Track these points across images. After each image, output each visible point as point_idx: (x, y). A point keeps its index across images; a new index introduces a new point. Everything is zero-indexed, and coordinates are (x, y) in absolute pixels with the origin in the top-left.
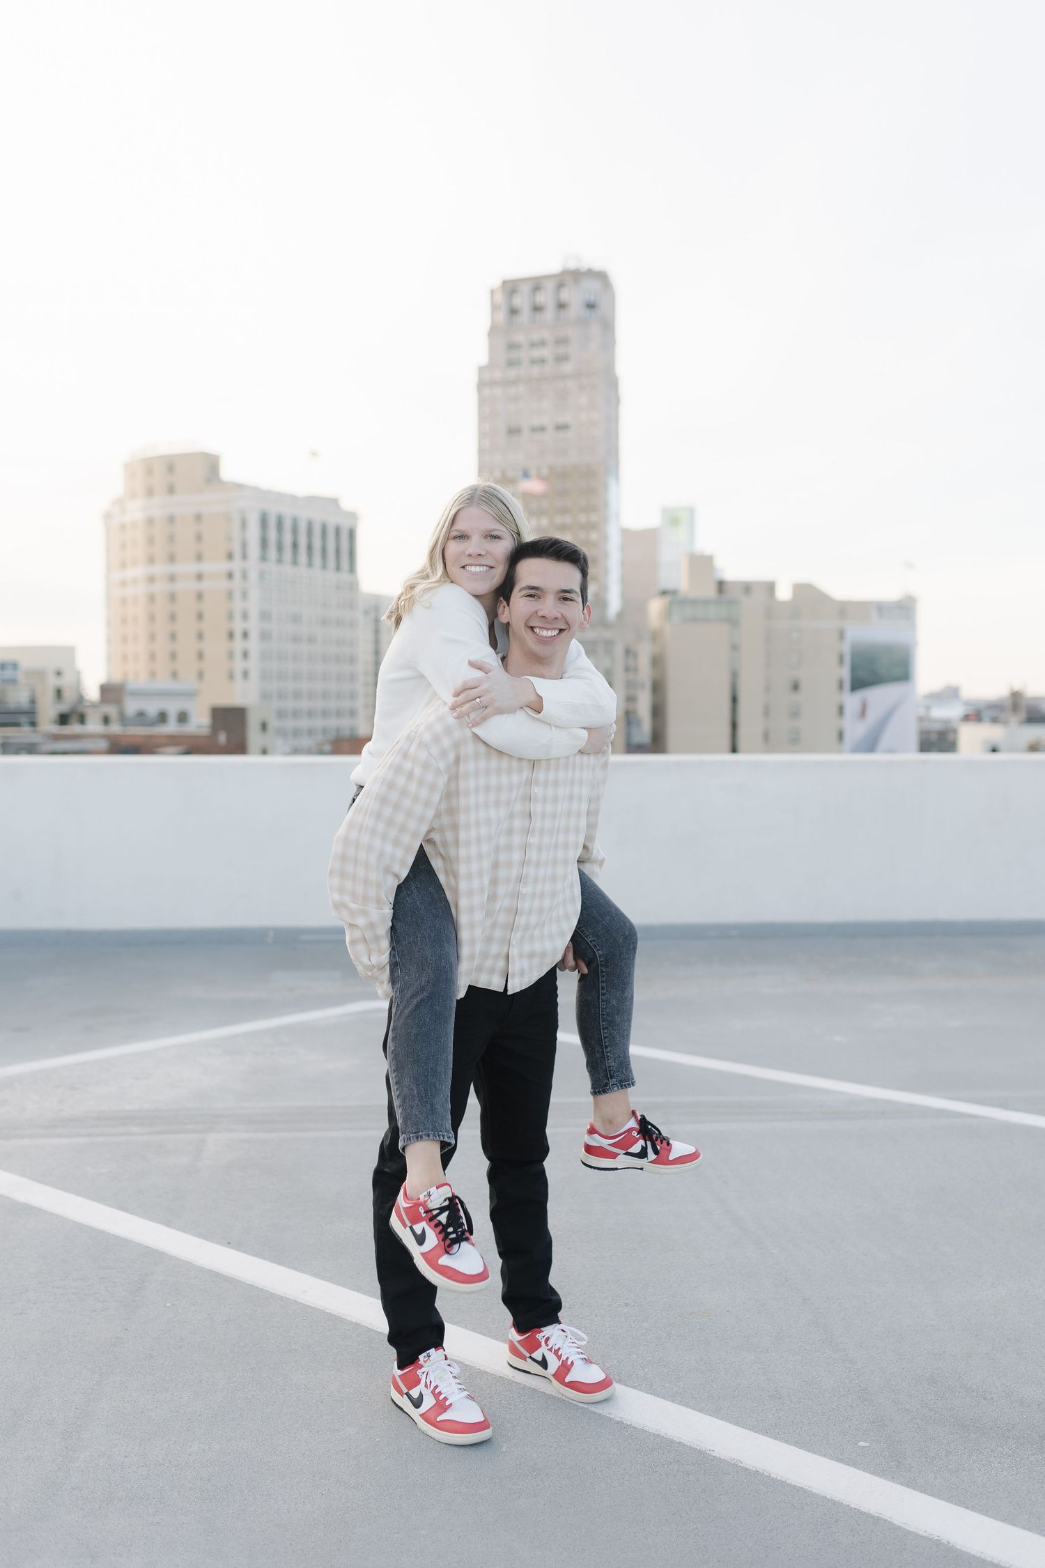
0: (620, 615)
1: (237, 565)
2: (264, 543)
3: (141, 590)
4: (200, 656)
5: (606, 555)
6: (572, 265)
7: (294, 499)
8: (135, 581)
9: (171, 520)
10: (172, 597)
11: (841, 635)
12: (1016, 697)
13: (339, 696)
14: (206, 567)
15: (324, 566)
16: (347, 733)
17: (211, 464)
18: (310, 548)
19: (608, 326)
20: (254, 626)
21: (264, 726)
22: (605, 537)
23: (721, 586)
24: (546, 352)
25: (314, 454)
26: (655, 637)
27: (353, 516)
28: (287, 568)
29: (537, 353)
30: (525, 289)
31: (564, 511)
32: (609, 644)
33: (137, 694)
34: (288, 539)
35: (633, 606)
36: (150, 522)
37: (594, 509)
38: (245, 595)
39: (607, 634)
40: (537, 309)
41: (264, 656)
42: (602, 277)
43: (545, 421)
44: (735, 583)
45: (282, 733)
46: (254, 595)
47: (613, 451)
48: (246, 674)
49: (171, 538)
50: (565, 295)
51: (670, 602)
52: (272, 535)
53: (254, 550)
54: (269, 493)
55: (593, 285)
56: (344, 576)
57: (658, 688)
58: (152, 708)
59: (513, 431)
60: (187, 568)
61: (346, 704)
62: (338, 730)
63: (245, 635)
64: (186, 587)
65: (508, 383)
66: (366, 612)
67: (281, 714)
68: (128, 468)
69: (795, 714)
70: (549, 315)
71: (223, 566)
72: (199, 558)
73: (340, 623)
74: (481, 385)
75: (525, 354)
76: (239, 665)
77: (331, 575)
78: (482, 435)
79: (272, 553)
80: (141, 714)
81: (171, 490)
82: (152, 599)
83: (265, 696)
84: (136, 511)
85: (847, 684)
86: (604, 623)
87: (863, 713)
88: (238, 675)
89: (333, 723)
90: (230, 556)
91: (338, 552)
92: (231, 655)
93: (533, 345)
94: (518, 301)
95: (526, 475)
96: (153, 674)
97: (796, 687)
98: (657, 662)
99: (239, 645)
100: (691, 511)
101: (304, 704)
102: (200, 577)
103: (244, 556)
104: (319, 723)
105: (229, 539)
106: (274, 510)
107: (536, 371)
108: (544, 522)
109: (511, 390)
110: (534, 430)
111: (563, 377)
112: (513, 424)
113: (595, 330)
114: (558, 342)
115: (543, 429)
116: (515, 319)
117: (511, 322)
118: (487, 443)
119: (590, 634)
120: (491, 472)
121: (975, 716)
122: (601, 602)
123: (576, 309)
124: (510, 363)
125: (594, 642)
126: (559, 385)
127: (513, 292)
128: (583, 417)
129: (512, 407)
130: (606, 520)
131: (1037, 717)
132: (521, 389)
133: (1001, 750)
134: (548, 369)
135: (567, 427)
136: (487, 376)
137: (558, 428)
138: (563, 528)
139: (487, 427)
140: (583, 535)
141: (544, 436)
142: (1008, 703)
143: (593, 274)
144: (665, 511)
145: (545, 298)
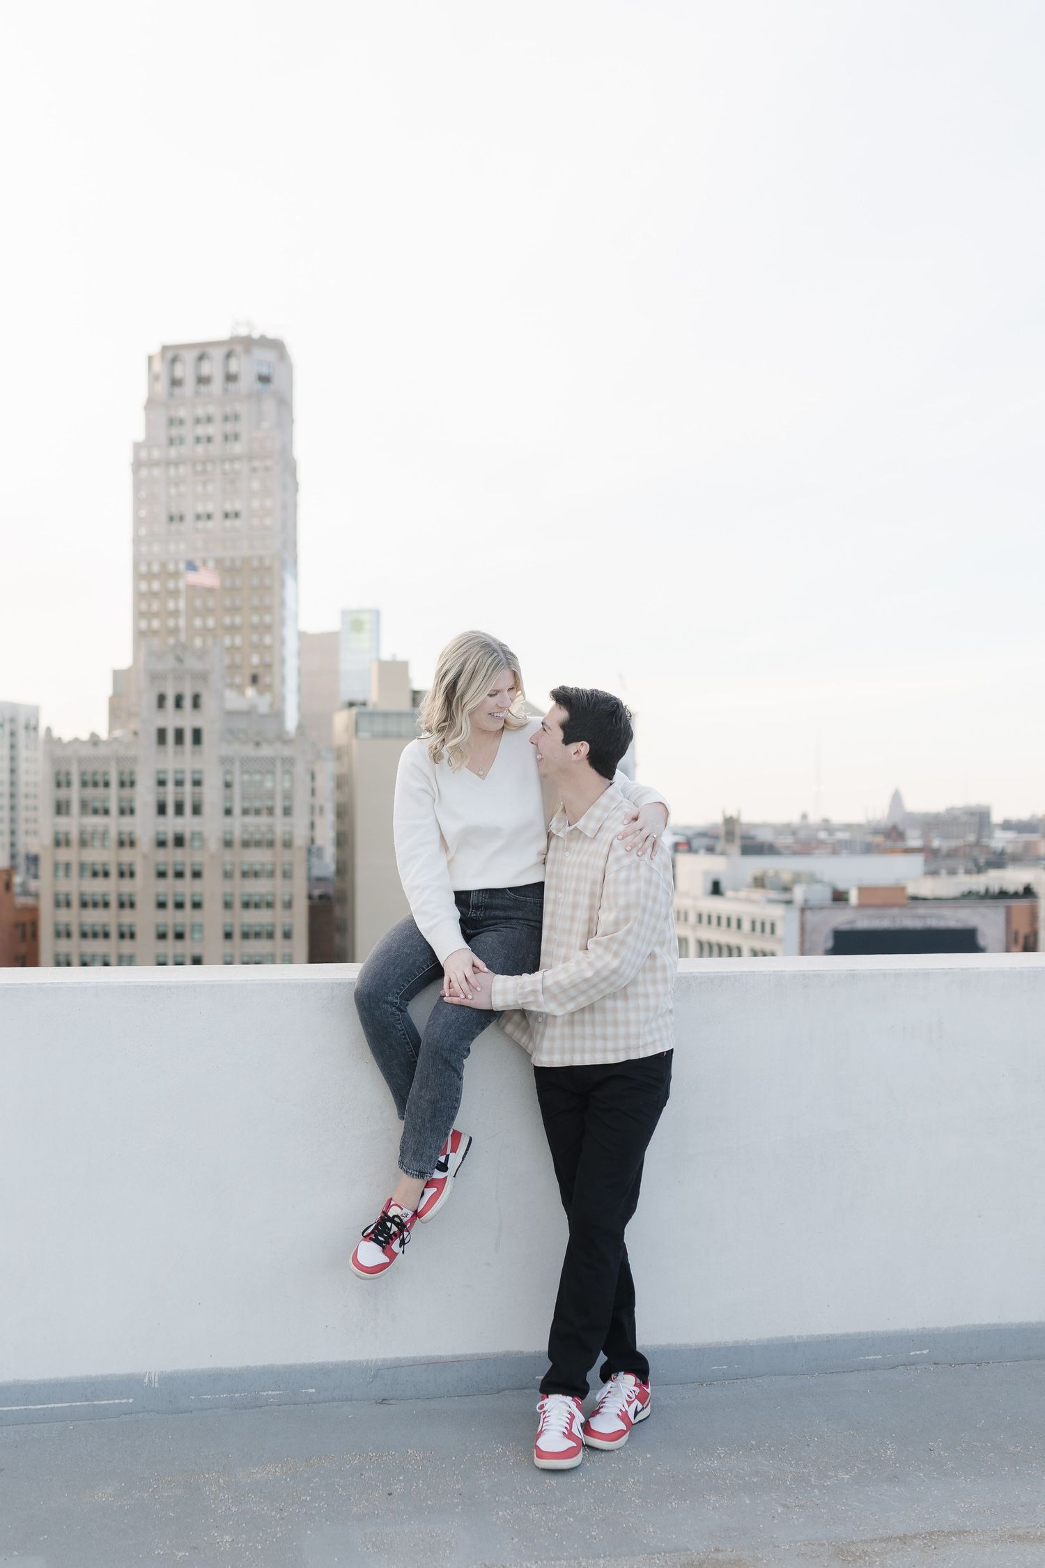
0: (300, 727)
5: (282, 662)
6: (243, 332)
12: (730, 825)
19: (284, 403)
22: (282, 642)
23: (415, 696)
24: (211, 430)
26: (340, 754)
29: (201, 430)
30: (189, 357)
31: (234, 610)
32: (289, 762)
35: (313, 722)
37: (269, 609)
39: (287, 752)
40: (202, 380)
42: (277, 346)
43: (210, 508)
47: (290, 543)
50: (234, 366)
51: (357, 714)
55: (270, 356)
57: (343, 813)
59: (175, 518)
65: (168, 463)
66: (1, 725)
70: (217, 386)
74: (137, 465)
75: (188, 432)
78: (138, 522)
86: (283, 739)
93: (198, 421)
94: (179, 371)
95: (191, 566)
98: (342, 782)
100: (377, 613)
107: (200, 449)
108: (211, 623)
109: (172, 471)
110: (198, 517)
111: (233, 459)
112: (174, 511)
113: (269, 406)
114: (226, 419)
115: (209, 517)
116: (177, 391)
117: (171, 395)
118: (143, 531)
119: (266, 751)
120: (149, 564)
121: (686, 845)
122: (277, 714)
123: (247, 381)
124: (171, 442)
125: (272, 760)
126: (227, 467)
127: (174, 360)
128: (256, 504)
129: (173, 491)
130: (282, 622)
131: (753, 847)
132: (182, 470)
133: (723, 885)
134: (215, 449)
135: (237, 515)
136: (144, 455)
137: (226, 516)
138: (232, 629)
139: (143, 513)
140: (255, 638)
141: (210, 524)
142: (721, 831)
143: (266, 342)
144: (345, 613)
145: (214, 368)
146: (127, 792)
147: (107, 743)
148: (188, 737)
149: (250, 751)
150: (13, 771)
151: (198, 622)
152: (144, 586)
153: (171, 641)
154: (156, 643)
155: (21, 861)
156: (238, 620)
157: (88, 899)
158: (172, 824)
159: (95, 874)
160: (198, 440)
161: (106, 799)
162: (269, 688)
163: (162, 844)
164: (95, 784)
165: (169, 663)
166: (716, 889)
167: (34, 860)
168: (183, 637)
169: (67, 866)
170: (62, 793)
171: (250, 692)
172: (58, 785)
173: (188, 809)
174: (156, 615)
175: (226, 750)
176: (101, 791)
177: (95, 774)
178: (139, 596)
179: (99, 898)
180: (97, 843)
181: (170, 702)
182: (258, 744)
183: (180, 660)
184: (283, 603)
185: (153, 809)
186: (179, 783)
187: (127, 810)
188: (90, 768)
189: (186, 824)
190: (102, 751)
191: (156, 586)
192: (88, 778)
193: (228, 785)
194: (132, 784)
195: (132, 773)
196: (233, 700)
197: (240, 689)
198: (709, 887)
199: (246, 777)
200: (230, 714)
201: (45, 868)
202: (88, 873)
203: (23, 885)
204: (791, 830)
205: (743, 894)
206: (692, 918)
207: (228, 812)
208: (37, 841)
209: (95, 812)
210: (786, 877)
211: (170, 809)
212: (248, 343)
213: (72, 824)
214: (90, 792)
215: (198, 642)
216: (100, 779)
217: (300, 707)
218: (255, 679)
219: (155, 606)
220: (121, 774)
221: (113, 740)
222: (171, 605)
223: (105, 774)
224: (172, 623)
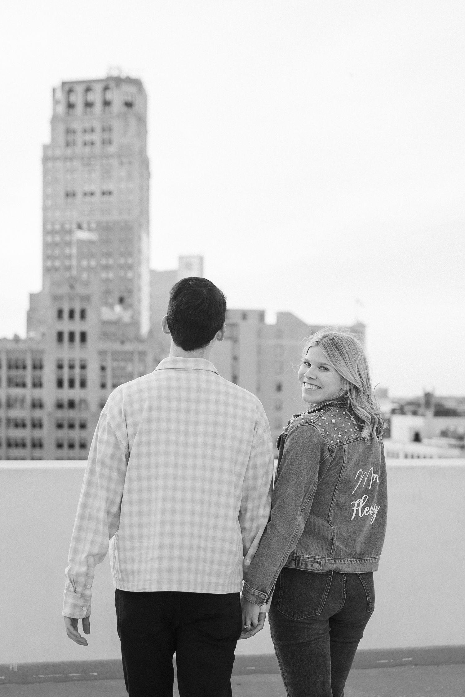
0: (151, 332)
5: (139, 289)
6: (115, 73)
12: (428, 396)
19: (142, 120)
22: (139, 276)
24: (94, 137)
29: (88, 137)
30: (80, 89)
31: (108, 255)
32: (142, 354)
37: (130, 254)
39: (141, 347)
40: (88, 105)
42: (137, 83)
43: (93, 188)
47: (145, 212)
50: (109, 96)
55: (131, 89)
59: (70, 195)
65: (66, 159)
69: (279, 408)
70: (98, 109)
74: (46, 159)
75: (79, 138)
78: (46, 196)
86: (139, 339)
94: (73, 98)
95: (80, 227)
97: (279, 388)
100: (201, 258)
107: (87, 150)
108: (93, 263)
109: (68, 164)
110: (85, 194)
111: (108, 157)
112: (70, 189)
113: (133, 122)
114: (103, 130)
115: (92, 194)
116: (71, 110)
117: (68, 113)
118: (49, 203)
119: (128, 347)
120: (53, 224)
121: (400, 410)
122: (136, 323)
123: (117, 106)
124: (68, 144)
125: (132, 353)
126: (104, 162)
127: (70, 91)
128: (123, 186)
129: (69, 177)
130: (139, 263)
131: (442, 411)
132: (77, 164)
133: (422, 435)
134: (97, 150)
135: (110, 193)
136: (50, 153)
137: (104, 193)
138: (107, 268)
139: (49, 190)
140: (122, 273)
141: (94, 199)
142: (422, 401)
143: (130, 81)
144: (181, 258)
145: (96, 97)
146: (37, 373)
147: (25, 341)
148: (77, 337)
149: (117, 346)
151: (85, 263)
152: (49, 239)
153: (67, 275)
154: (57, 276)
156: (111, 261)
157: (12, 442)
158: (67, 394)
159: (17, 426)
160: (85, 144)
161: (24, 377)
162: (130, 306)
163: (60, 406)
164: (17, 367)
165: (65, 290)
166: (417, 438)
168: (74, 272)
171: (118, 308)
173: (77, 383)
174: (57, 258)
175: (102, 346)
176: (20, 372)
177: (16, 361)
178: (46, 245)
179: (19, 442)
180: (18, 405)
181: (66, 315)
182: (123, 342)
183: (72, 287)
184: (140, 251)
185: (54, 384)
186: (71, 367)
187: (38, 384)
188: (14, 357)
189: (76, 393)
190: (21, 346)
191: (57, 238)
192: (13, 363)
193: (103, 368)
194: (41, 367)
195: (41, 361)
196: (107, 314)
197: (112, 306)
198: (412, 436)
199: (115, 364)
200: (106, 323)
202: (12, 424)
205: (435, 441)
206: (401, 455)
207: (103, 386)
209: (17, 385)
210: (462, 432)
211: (66, 384)
212: (119, 81)
213: (2, 393)
214: (14, 373)
215: (85, 276)
216: (20, 364)
217: (151, 319)
218: (121, 300)
219: (57, 252)
220: (34, 361)
221: (29, 339)
222: (67, 251)
223: (24, 361)
224: (67, 263)
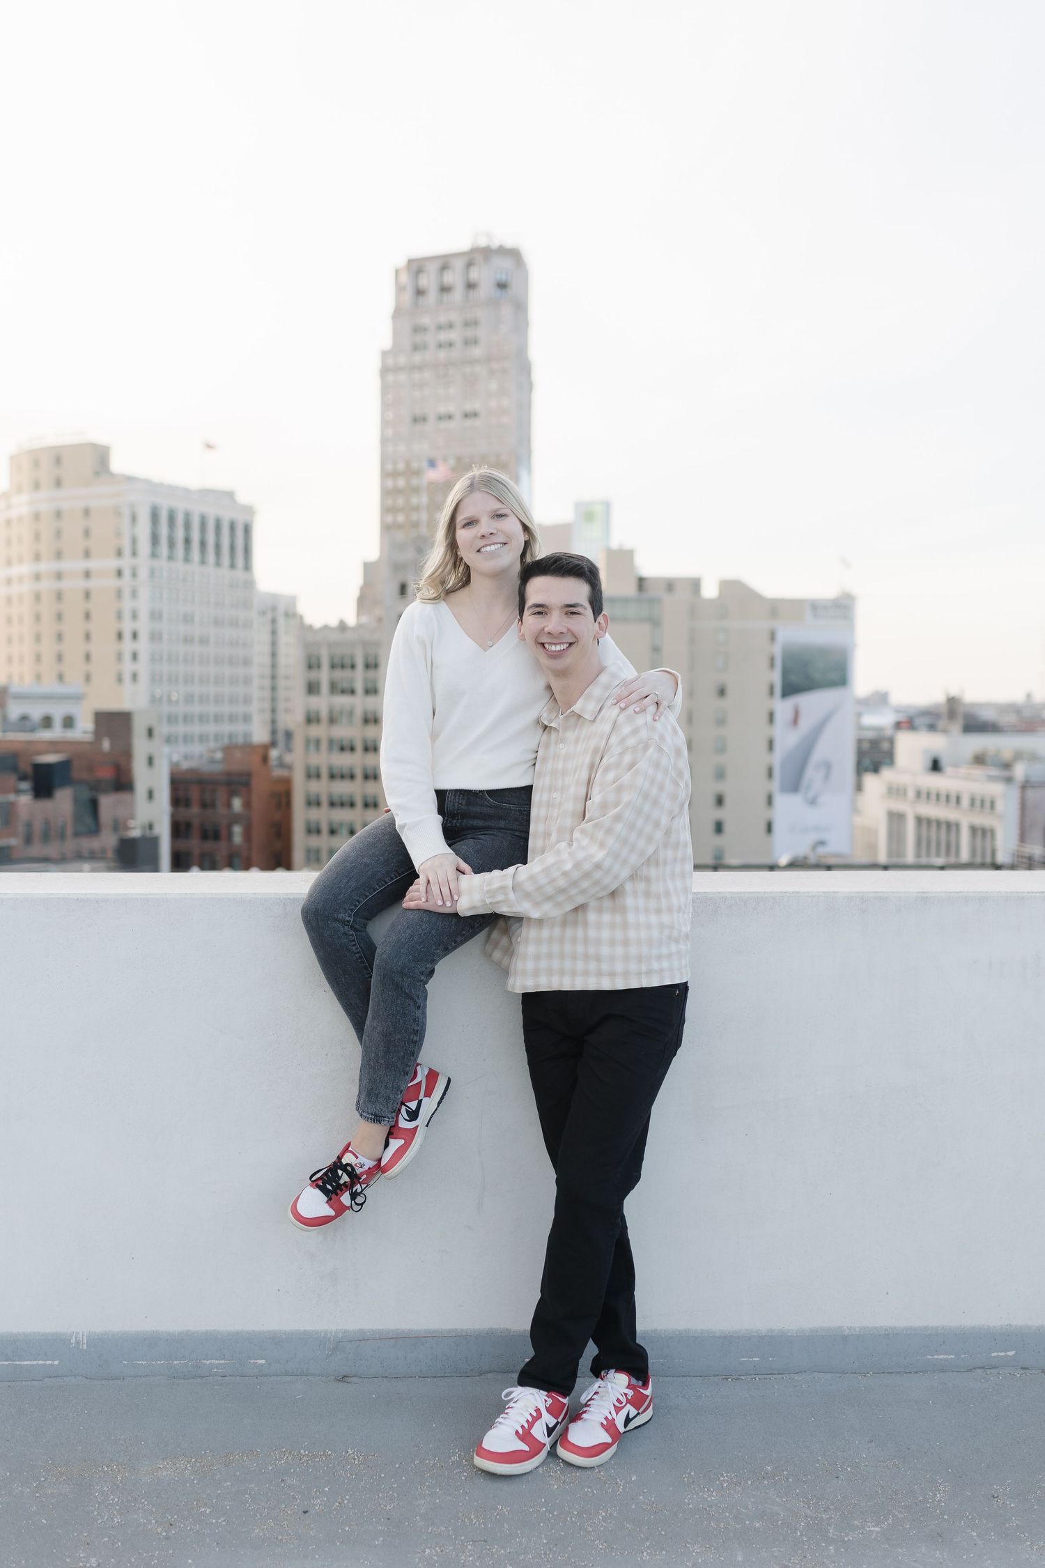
1: (126, 562)
2: (155, 539)
3: (26, 588)
4: (88, 657)
6: (483, 242)
7: (187, 491)
8: (21, 579)
9: (58, 514)
10: (59, 596)
11: (773, 637)
12: (953, 704)
13: (233, 700)
14: (93, 564)
15: (218, 563)
16: (240, 740)
17: (101, 456)
18: (203, 544)
19: (521, 307)
20: (143, 626)
21: (150, 733)
23: (641, 582)
24: (453, 335)
25: (209, 446)
27: (249, 510)
28: (179, 565)
29: (444, 336)
30: (433, 268)
33: (20, 697)
34: (180, 534)
36: (37, 516)
38: (134, 594)
40: (445, 289)
41: (155, 658)
42: (514, 255)
43: (451, 408)
44: (657, 580)
45: (169, 740)
46: (144, 593)
47: (524, 440)
48: (135, 677)
49: (58, 534)
50: (474, 275)
52: (164, 531)
53: (144, 546)
54: (161, 485)
55: (506, 263)
56: (239, 573)
58: (36, 713)
59: (418, 420)
60: (74, 565)
61: (240, 709)
62: (230, 736)
63: (135, 636)
64: (74, 585)
65: (413, 368)
66: (263, 613)
67: (172, 719)
68: (14, 460)
69: (721, 722)
70: (458, 295)
71: (113, 563)
72: (87, 554)
73: (234, 623)
74: (385, 371)
75: (431, 338)
76: (128, 667)
77: (225, 572)
78: (385, 423)
79: (164, 549)
80: (24, 718)
81: (58, 483)
82: (37, 597)
83: (154, 700)
84: (22, 505)
85: (778, 690)
87: (795, 721)
88: (127, 677)
89: (226, 728)
90: (119, 553)
91: (232, 548)
92: (119, 657)
94: (424, 281)
95: (432, 464)
96: (38, 677)
97: (722, 692)
99: (128, 646)
100: (607, 506)
101: (196, 709)
102: (87, 574)
103: (134, 554)
104: (211, 728)
105: (119, 535)
106: (165, 504)
107: (442, 355)
109: (417, 376)
110: (440, 418)
111: (472, 362)
112: (418, 413)
113: (507, 311)
114: (466, 324)
115: (450, 417)
116: (421, 300)
117: (416, 304)
118: (390, 432)
120: (395, 463)
121: (907, 723)
123: (486, 289)
124: (416, 348)
126: (467, 369)
127: (419, 271)
128: (493, 404)
129: (417, 394)
131: (975, 725)
132: (427, 375)
133: (944, 762)
134: (456, 353)
135: (476, 415)
136: (390, 361)
137: (466, 416)
139: (390, 415)
141: (451, 425)
142: (944, 710)
143: (504, 252)
144: (578, 505)
145: (454, 278)
146: (371, 674)
147: (354, 629)
150: (274, 655)
152: (390, 483)
153: (415, 533)
154: (400, 536)
155: (281, 738)
157: (336, 771)
159: (342, 749)
161: (352, 680)
164: (343, 667)
165: (408, 554)
166: (936, 766)
167: (289, 735)
168: (424, 530)
169: (318, 742)
170: (313, 675)
172: (310, 667)
174: (401, 510)
176: (347, 673)
177: (342, 658)
178: (386, 493)
179: (345, 771)
180: (344, 720)
183: (420, 551)
187: (372, 690)
188: (339, 651)
190: (349, 636)
191: (401, 483)
192: (337, 660)
194: (376, 666)
195: (376, 657)
198: (929, 764)
201: (298, 743)
202: (336, 748)
203: (280, 758)
204: (1014, 708)
205: (963, 771)
206: (911, 794)
208: (292, 718)
209: (343, 692)
210: (1007, 755)
212: (487, 253)
213: (323, 703)
214: (339, 674)
216: (347, 661)
219: (401, 501)
220: (366, 657)
221: (360, 626)
222: (414, 500)
223: (352, 657)
224: (414, 517)
